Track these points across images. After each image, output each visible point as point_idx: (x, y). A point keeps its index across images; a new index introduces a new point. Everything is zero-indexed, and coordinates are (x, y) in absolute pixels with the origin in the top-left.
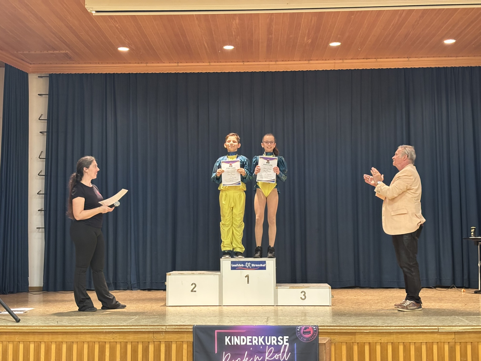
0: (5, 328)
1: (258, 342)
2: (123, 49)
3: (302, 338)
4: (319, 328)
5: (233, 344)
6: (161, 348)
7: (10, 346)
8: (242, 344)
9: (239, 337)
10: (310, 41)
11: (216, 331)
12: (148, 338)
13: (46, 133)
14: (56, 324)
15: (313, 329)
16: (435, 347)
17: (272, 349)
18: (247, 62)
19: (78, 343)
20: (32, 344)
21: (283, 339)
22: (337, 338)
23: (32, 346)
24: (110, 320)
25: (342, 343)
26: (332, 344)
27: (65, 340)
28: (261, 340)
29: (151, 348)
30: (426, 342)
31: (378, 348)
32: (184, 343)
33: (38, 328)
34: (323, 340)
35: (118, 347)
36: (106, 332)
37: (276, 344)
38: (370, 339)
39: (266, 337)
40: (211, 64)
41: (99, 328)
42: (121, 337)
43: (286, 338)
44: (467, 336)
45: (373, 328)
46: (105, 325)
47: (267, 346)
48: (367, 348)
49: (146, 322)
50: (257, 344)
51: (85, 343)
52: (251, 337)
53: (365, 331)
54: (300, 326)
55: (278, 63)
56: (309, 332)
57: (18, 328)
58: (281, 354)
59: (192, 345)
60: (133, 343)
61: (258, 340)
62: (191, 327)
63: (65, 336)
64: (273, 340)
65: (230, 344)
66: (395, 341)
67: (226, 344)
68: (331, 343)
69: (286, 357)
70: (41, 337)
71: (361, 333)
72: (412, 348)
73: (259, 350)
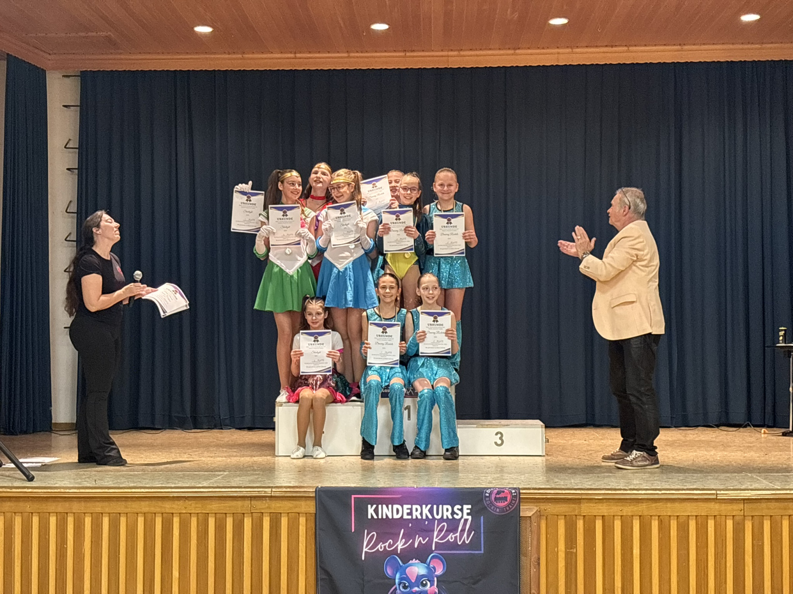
0: (9, 490)
1: (421, 514)
2: (203, 30)
3: (492, 508)
4: (521, 491)
5: (380, 517)
6: (264, 524)
7: (18, 521)
8: (396, 516)
9: (390, 506)
10: (516, 15)
11: (353, 496)
12: (243, 506)
13: (77, 170)
14: (93, 484)
15: (512, 493)
16: (711, 523)
17: (444, 526)
18: (412, 51)
19: (128, 514)
20: (53, 516)
21: (461, 510)
22: (551, 508)
23: (53, 520)
24: (181, 477)
25: (557, 515)
26: (542, 517)
27: (107, 510)
28: (426, 510)
29: (248, 523)
30: (696, 516)
31: (618, 524)
32: (300, 515)
33: (62, 490)
34: (527, 511)
35: (194, 521)
36: (173, 497)
37: (450, 517)
38: (604, 509)
39: (435, 507)
40: (352, 54)
41: (162, 490)
42: (197, 506)
43: (467, 508)
44: (764, 505)
45: (610, 492)
46: (173, 486)
47: (436, 521)
48: (599, 524)
49: (240, 481)
51: (139, 515)
52: (409, 506)
53: (596, 497)
54: (490, 488)
55: (462, 53)
56: (505, 499)
57: (30, 490)
59: (313, 518)
60: (218, 516)
61: (421, 512)
62: (311, 490)
63: (106, 504)
64: (446, 511)
65: (375, 517)
66: (645, 513)
67: (369, 517)
68: (540, 515)
69: (466, 539)
70: (67, 504)
71: (590, 500)
72: (674, 524)
73: (422, 527)
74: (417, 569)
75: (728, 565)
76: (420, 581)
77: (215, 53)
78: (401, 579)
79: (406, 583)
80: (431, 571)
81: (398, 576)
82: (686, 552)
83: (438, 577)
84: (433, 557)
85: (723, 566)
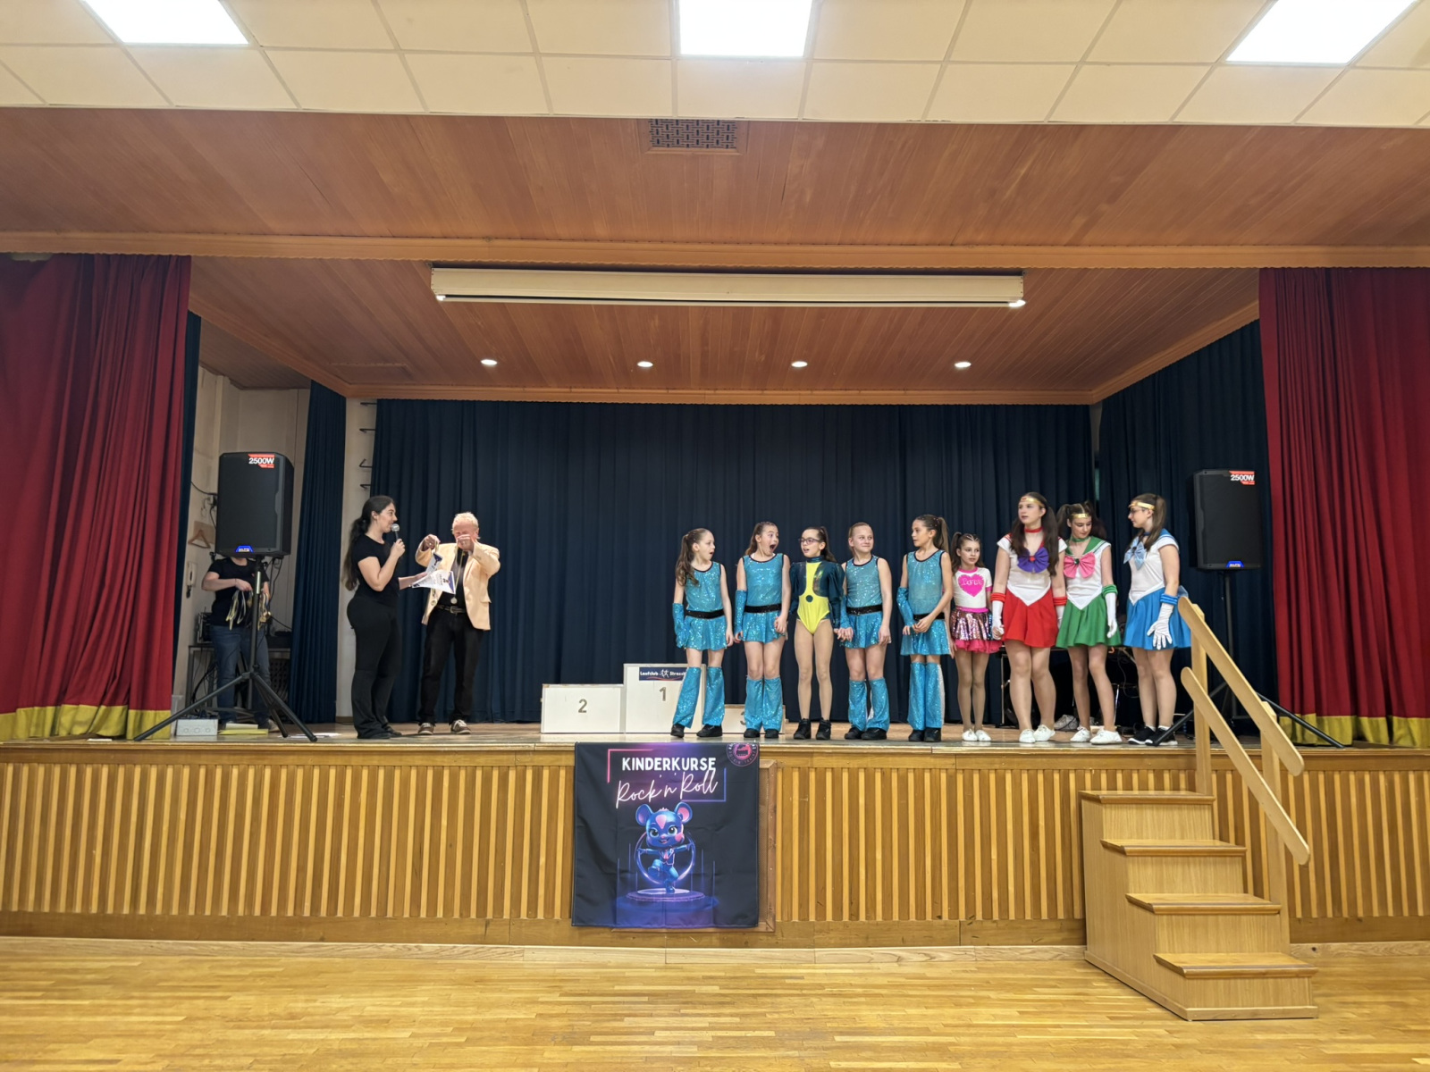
0: (292, 745)
1: (671, 766)
2: (489, 363)
3: (734, 760)
4: (760, 745)
5: (633, 769)
6: (527, 776)
7: (300, 773)
8: (648, 768)
9: (643, 759)
10: (763, 358)
11: (609, 750)
12: (508, 760)
13: (369, 487)
15: (752, 747)
16: (927, 776)
17: (691, 776)
18: (674, 389)
20: (332, 769)
21: (707, 762)
22: (786, 761)
23: (333, 772)
25: (792, 768)
26: (779, 768)
27: (384, 763)
28: (675, 763)
29: (512, 775)
30: (914, 769)
31: (845, 776)
32: (561, 768)
33: (342, 745)
34: (765, 763)
35: (463, 774)
36: (445, 751)
37: (697, 769)
38: (833, 762)
39: (683, 759)
40: (620, 391)
42: (466, 758)
43: (712, 760)
44: (973, 760)
45: (838, 746)
47: (684, 772)
48: (829, 776)
50: (669, 769)
52: (660, 759)
53: (826, 751)
54: (733, 743)
55: (717, 392)
56: (746, 752)
58: (703, 785)
59: (572, 770)
60: (485, 769)
61: (670, 764)
62: (571, 745)
63: (382, 757)
64: (692, 763)
66: (870, 766)
67: (624, 769)
68: (777, 766)
69: (711, 789)
70: (346, 757)
71: (822, 754)
72: (894, 776)
73: (671, 778)
74: (665, 817)
75: (943, 814)
76: (669, 828)
77: (500, 386)
78: (651, 826)
79: (656, 830)
80: (679, 818)
81: (648, 823)
82: (905, 802)
83: (685, 824)
84: (681, 806)
85: (938, 815)
